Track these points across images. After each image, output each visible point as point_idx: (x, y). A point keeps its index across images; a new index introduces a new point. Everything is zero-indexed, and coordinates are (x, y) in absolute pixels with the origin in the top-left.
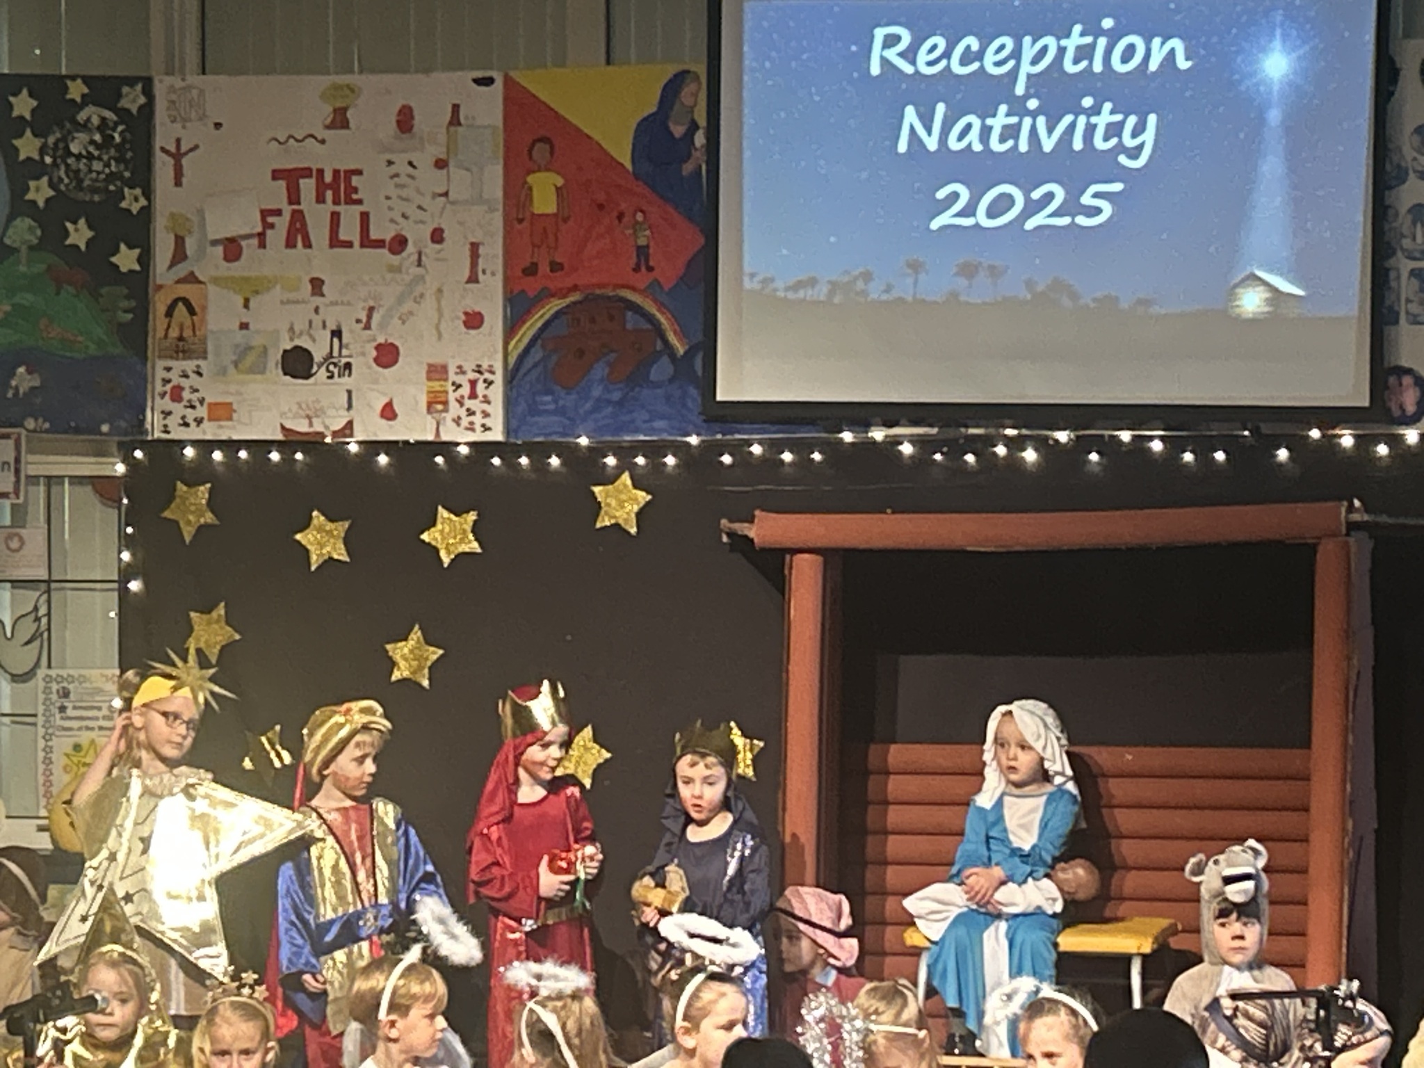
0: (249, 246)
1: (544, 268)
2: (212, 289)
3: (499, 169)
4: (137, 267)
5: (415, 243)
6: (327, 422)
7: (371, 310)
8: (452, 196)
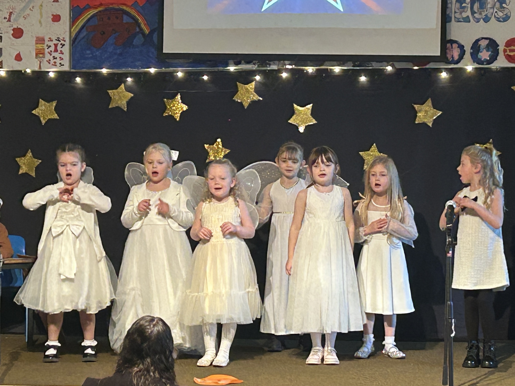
7: (11, 13)
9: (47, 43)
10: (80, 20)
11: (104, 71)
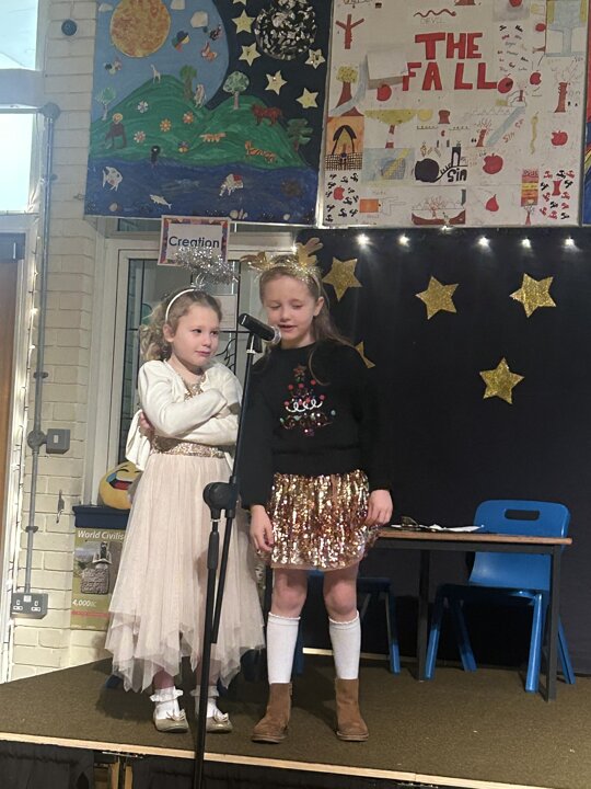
0: (396, 89)
2: (368, 120)
3: (586, 28)
4: (316, 106)
5: (518, 85)
6: (447, 212)
7: (483, 132)
8: (547, 51)
9: (541, 180)
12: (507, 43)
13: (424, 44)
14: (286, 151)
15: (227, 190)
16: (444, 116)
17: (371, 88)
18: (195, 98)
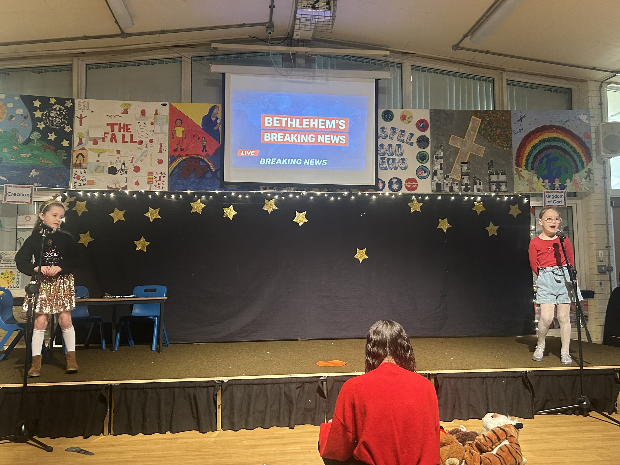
0: (100, 141)
1: (179, 150)
2: (89, 152)
3: (168, 125)
4: (69, 146)
5: (145, 143)
6: (120, 185)
7: (133, 158)
8: (155, 132)
9: (154, 175)
10: (175, 163)
11: (189, 192)
12: (140, 128)
13: (110, 126)
14: (57, 161)
15: (32, 175)
16: (118, 152)
17: (90, 140)
18: (18, 140)
